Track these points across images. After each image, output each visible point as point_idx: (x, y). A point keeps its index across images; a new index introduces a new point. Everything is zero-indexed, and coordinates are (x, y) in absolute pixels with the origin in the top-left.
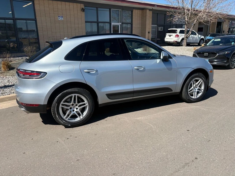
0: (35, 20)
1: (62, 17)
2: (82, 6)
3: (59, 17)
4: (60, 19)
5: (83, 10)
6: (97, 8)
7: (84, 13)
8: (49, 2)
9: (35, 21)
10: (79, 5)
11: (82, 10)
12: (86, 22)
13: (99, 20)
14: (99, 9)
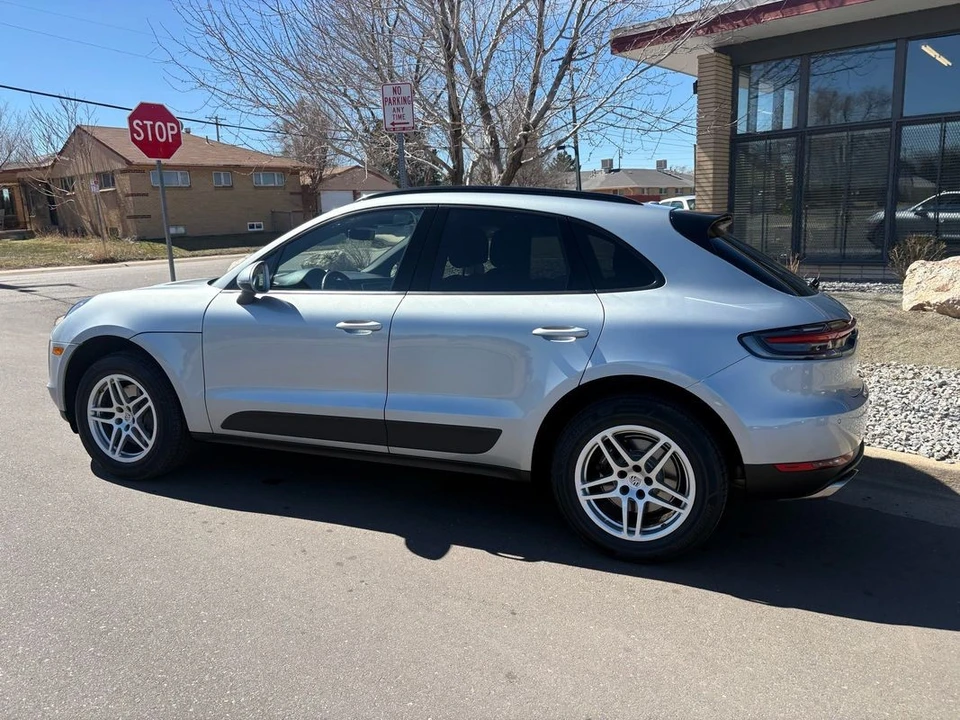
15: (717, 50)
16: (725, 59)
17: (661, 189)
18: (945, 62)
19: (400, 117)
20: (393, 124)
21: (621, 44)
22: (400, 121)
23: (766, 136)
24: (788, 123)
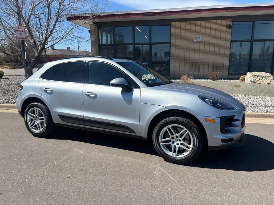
0: (170, 43)
1: (199, 38)
2: (229, 22)
3: (195, 38)
4: (197, 40)
5: (229, 27)
6: (253, 22)
7: (230, 30)
8: (186, 23)
9: (169, 45)
10: (224, 21)
11: (227, 27)
12: (232, 41)
13: (255, 38)
14: (256, 22)
15: (93, 23)
16: (96, 25)
17: (69, 55)
18: (140, 31)
19: (21, 35)
20: (19, 37)
21: (69, 19)
22: (21, 36)
23: (105, 45)
24: (109, 43)
